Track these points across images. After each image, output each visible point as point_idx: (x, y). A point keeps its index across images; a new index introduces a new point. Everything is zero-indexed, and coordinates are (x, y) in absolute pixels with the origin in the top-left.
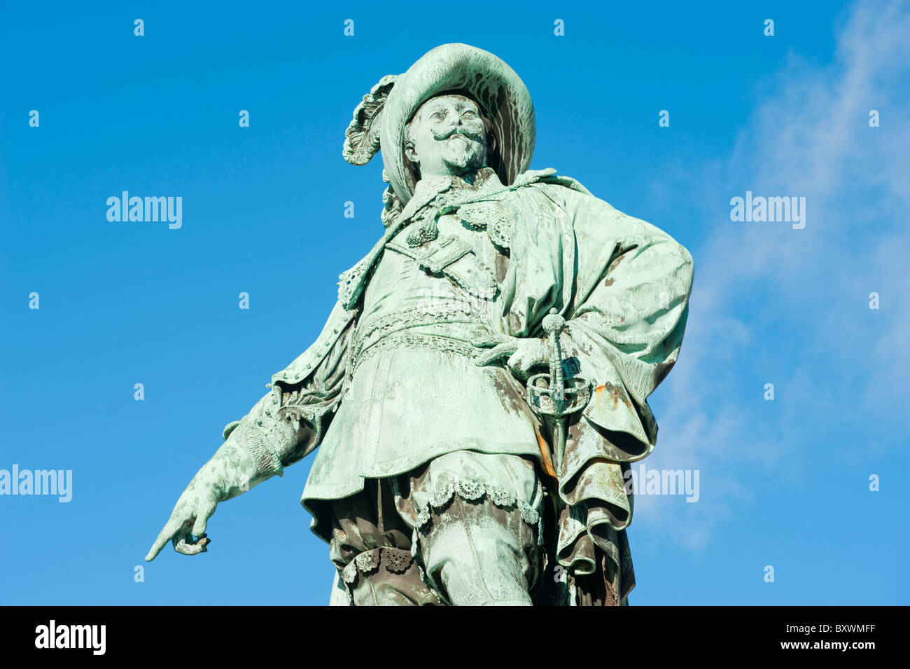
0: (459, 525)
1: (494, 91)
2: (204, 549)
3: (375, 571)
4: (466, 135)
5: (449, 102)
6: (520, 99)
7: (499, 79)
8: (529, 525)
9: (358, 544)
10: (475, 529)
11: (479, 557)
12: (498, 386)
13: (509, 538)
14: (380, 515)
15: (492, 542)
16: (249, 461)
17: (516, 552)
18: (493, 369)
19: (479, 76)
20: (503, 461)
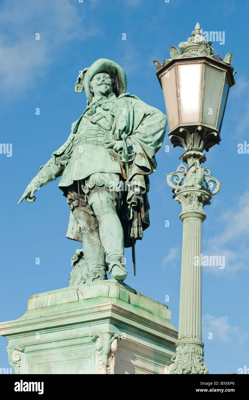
0: (96, 193)
1: (114, 71)
2: (34, 201)
3: (78, 206)
4: (106, 84)
5: (101, 75)
6: (122, 73)
7: (115, 68)
8: (117, 192)
9: (73, 199)
10: (101, 194)
11: (101, 202)
12: (111, 154)
13: (110, 196)
14: (79, 191)
15: (105, 198)
16: (46, 176)
17: (113, 200)
18: (109, 149)
19: (109, 67)
20: (110, 175)
